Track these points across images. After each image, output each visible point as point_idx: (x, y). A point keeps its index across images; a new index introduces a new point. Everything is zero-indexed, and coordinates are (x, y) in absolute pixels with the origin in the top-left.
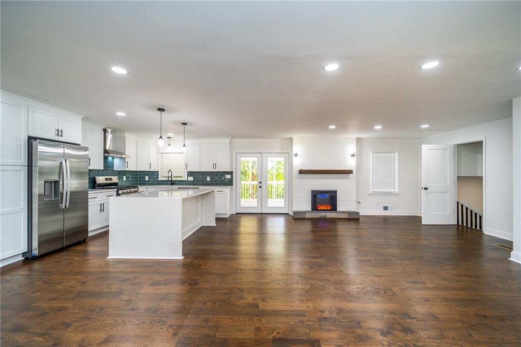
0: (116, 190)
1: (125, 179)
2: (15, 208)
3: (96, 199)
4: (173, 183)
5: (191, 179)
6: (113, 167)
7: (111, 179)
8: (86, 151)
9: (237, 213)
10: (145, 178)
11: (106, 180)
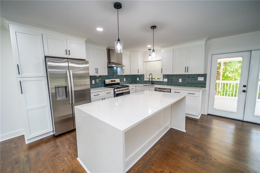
0: (113, 89)
1: (125, 80)
2: (41, 105)
3: (99, 95)
4: (153, 83)
5: (166, 80)
6: (117, 73)
7: (115, 81)
8: (87, 64)
9: (208, 114)
10: (137, 79)
11: (111, 82)
